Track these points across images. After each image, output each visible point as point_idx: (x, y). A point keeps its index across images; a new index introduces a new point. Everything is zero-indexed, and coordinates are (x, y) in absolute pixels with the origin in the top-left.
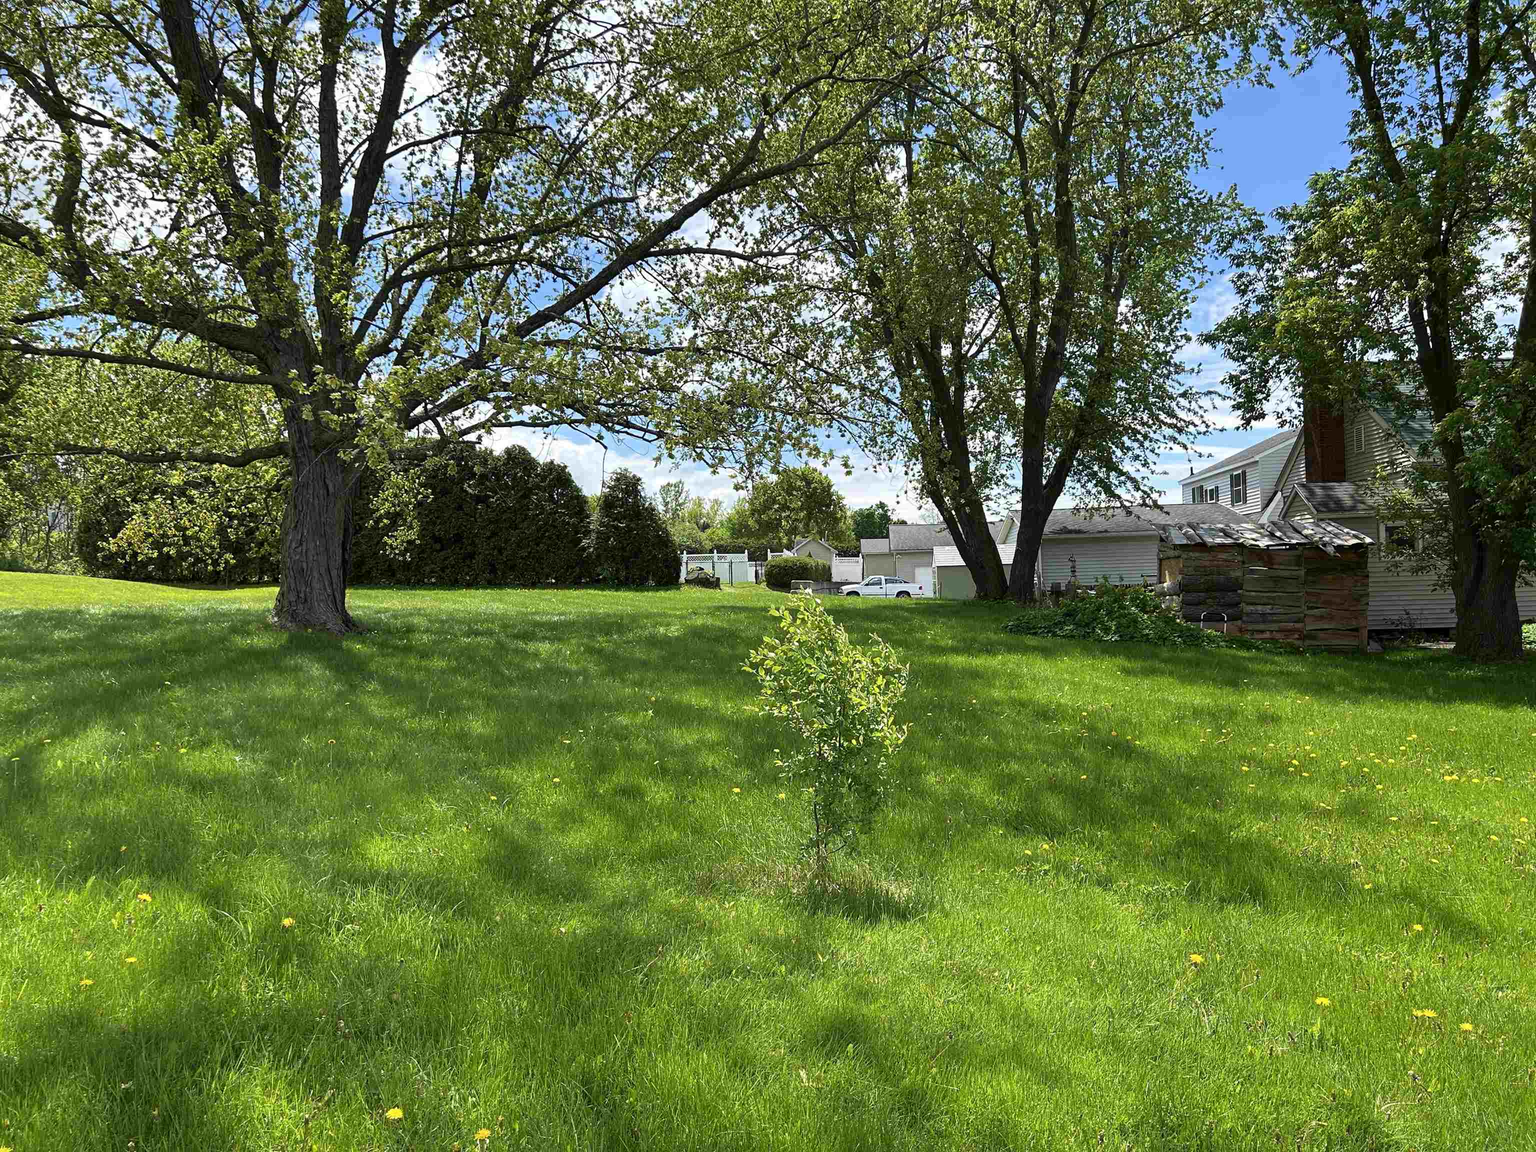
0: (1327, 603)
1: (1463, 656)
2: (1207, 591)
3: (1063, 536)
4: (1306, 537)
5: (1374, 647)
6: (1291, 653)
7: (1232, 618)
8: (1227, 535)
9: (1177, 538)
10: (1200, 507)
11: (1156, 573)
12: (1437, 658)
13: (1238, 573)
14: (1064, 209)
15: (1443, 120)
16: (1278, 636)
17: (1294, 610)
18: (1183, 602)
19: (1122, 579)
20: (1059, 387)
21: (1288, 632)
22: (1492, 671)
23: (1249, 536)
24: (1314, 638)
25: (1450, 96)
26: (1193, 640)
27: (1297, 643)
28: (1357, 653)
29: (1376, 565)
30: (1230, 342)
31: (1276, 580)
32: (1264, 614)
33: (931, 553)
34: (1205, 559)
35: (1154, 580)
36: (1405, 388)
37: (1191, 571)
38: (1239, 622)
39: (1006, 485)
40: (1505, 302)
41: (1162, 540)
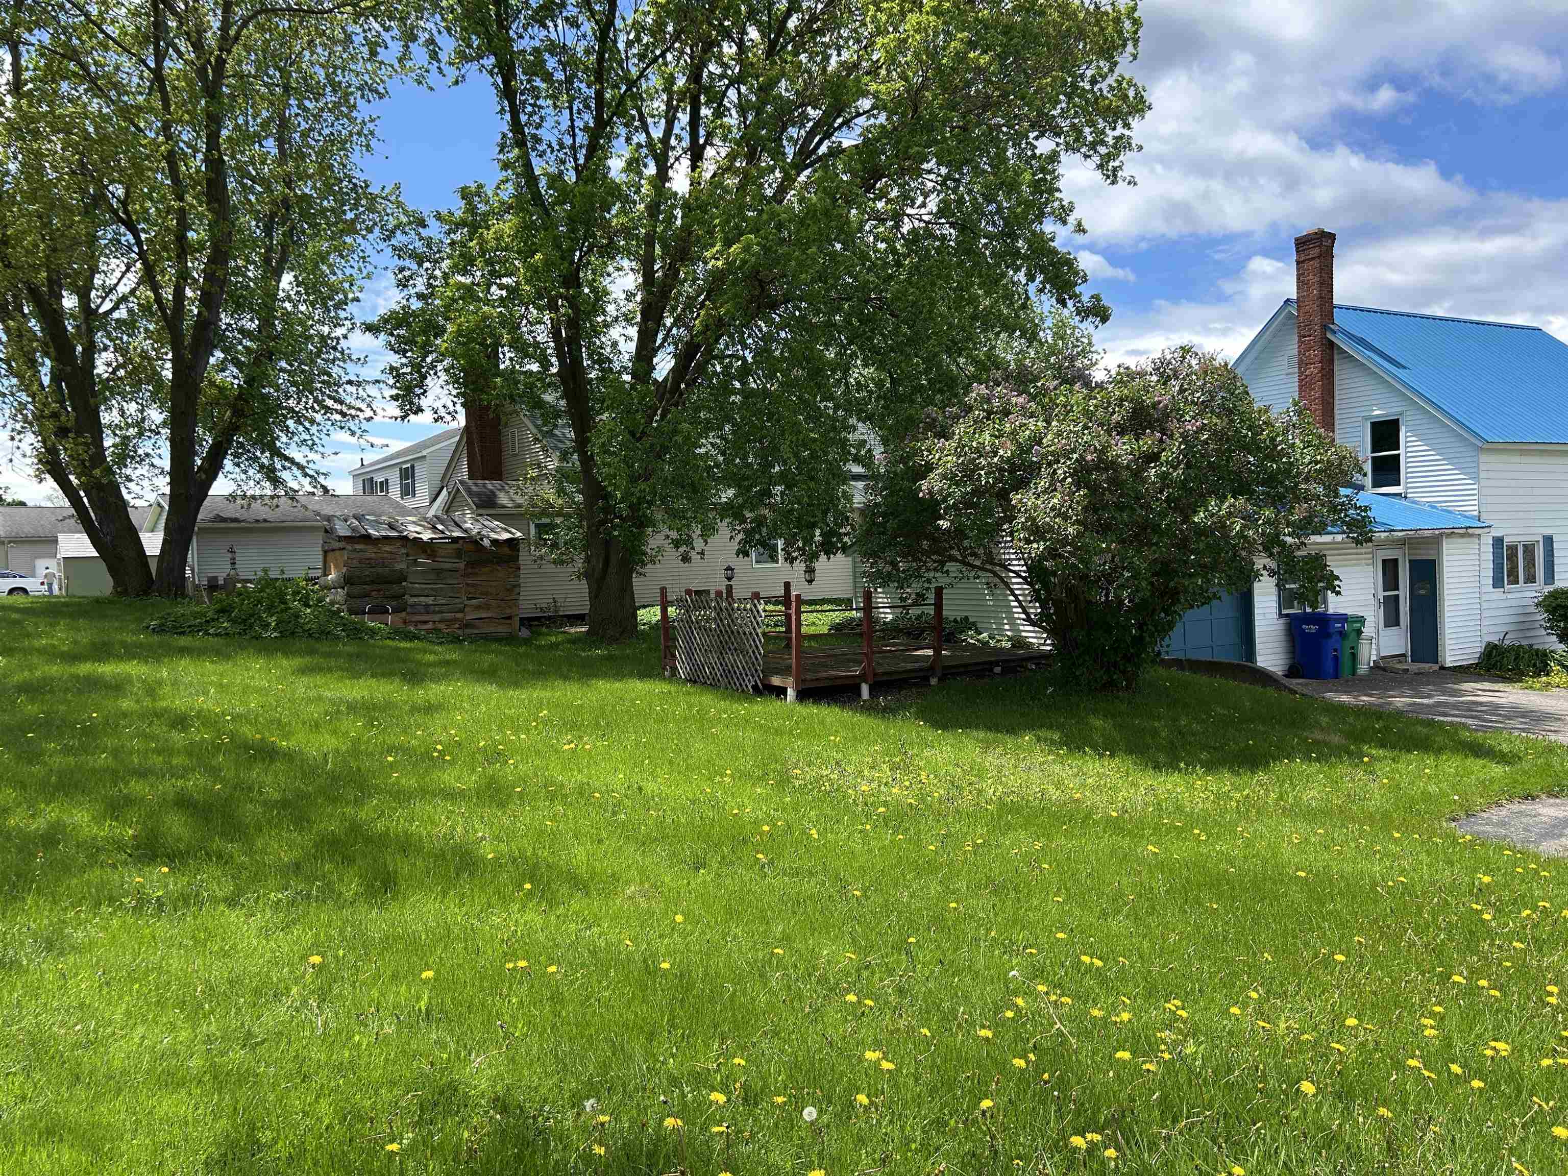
0: (486, 594)
1: (595, 637)
2: (373, 582)
3: (216, 525)
4: (466, 531)
5: (525, 633)
6: (452, 642)
7: (396, 611)
8: (392, 527)
9: (342, 530)
10: (369, 498)
11: (320, 565)
12: (574, 640)
13: (403, 566)
14: (215, 164)
15: (576, 160)
16: (442, 626)
17: (457, 601)
18: (348, 595)
19: (283, 572)
20: (212, 360)
21: (450, 622)
22: (615, 650)
23: (414, 529)
24: (474, 627)
25: (582, 138)
26: (356, 633)
27: (460, 632)
28: (510, 639)
29: (525, 558)
30: (392, 335)
31: (439, 572)
32: (427, 606)
33: (55, 541)
34: (370, 552)
35: (319, 573)
36: (549, 397)
37: (355, 563)
38: (403, 614)
39: (153, 465)
40: (626, 332)
41: (326, 531)
